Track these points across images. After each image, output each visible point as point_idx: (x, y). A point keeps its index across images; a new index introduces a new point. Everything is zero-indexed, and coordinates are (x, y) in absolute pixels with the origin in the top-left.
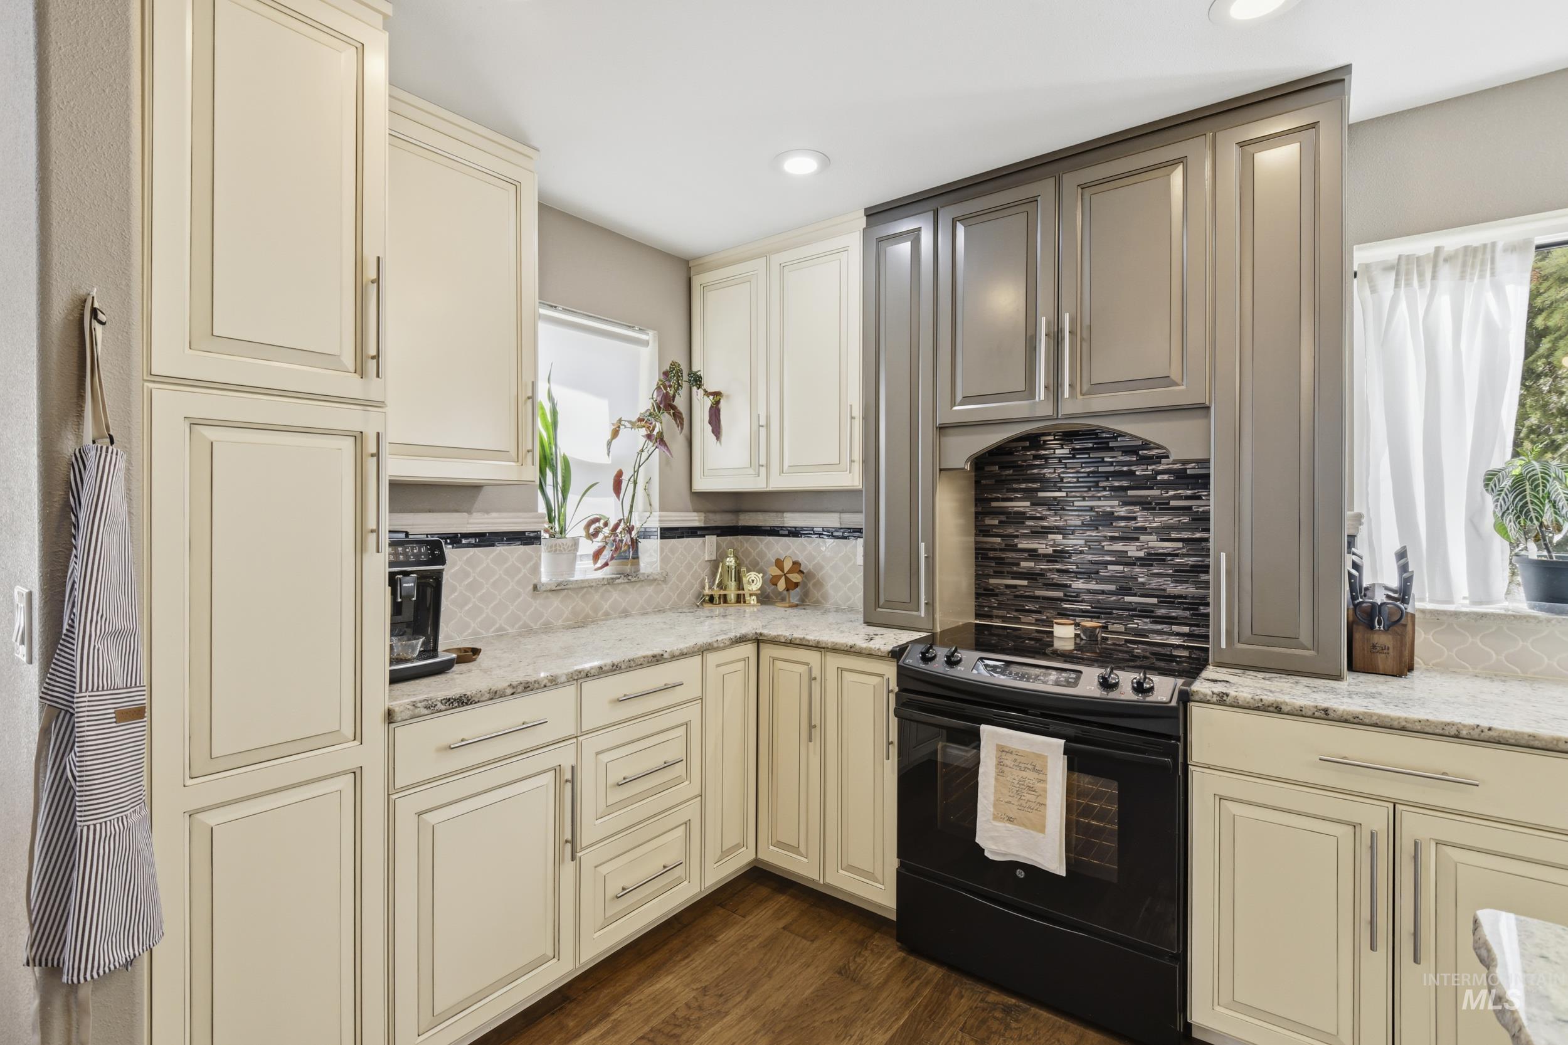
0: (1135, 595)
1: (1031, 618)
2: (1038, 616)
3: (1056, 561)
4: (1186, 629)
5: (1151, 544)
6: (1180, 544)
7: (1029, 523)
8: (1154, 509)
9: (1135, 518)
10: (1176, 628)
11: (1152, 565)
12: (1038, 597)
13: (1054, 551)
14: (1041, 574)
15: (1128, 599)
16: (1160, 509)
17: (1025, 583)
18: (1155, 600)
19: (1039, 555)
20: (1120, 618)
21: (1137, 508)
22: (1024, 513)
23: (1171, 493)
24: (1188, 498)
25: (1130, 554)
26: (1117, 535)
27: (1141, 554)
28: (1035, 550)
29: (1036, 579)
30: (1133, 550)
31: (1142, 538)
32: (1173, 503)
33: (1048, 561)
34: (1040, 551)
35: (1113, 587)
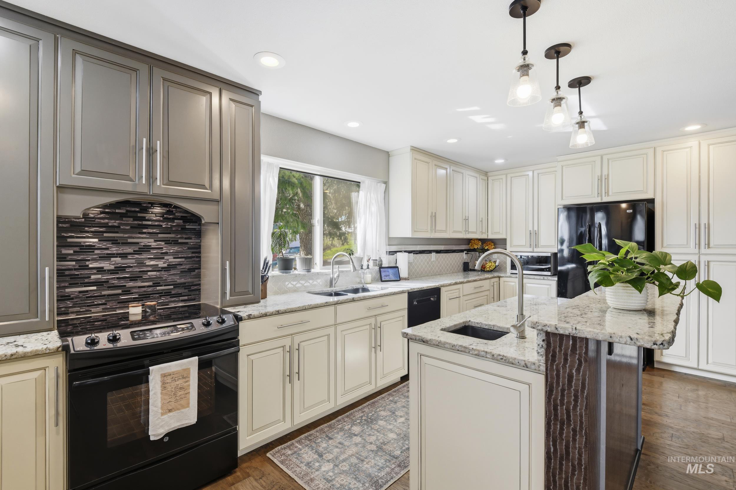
0: (161, 286)
1: (99, 309)
2: (104, 307)
3: (118, 273)
4: (186, 298)
5: (170, 260)
6: (183, 260)
7: (97, 252)
8: (171, 243)
9: (162, 248)
10: (181, 298)
11: (170, 270)
12: (104, 295)
13: (115, 267)
14: (107, 282)
15: (158, 288)
16: (174, 243)
17: (94, 288)
18: (172, 287)
19: (105, 271)
20: (155, 298)
21: (163, 243)
22: (94, 246)
23: (179, 236)
24: (186, 239)
25: (160, 266)
26: (152, 257)
27: (165, 265)
28: (102, 268)
29: (103, 285)
30: (161, 264)
31: (166, 257)
32: (180, 241)
33: (111, 273)
34: (105, 268)
35: (150, 284)
